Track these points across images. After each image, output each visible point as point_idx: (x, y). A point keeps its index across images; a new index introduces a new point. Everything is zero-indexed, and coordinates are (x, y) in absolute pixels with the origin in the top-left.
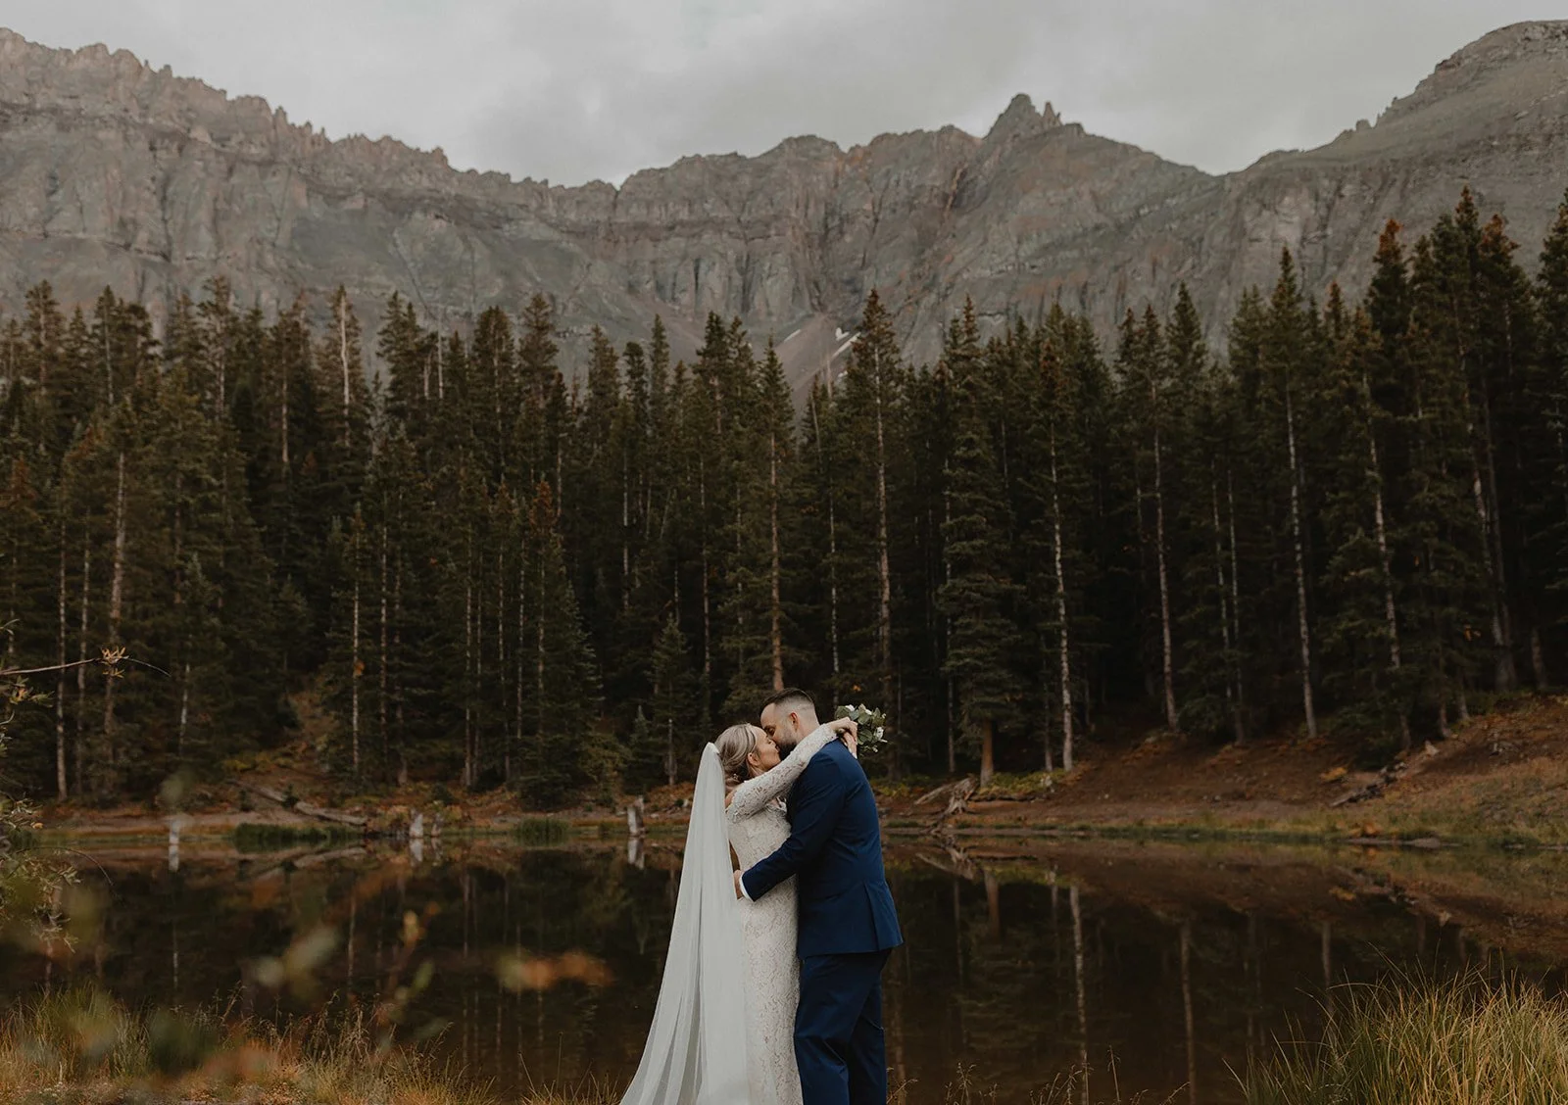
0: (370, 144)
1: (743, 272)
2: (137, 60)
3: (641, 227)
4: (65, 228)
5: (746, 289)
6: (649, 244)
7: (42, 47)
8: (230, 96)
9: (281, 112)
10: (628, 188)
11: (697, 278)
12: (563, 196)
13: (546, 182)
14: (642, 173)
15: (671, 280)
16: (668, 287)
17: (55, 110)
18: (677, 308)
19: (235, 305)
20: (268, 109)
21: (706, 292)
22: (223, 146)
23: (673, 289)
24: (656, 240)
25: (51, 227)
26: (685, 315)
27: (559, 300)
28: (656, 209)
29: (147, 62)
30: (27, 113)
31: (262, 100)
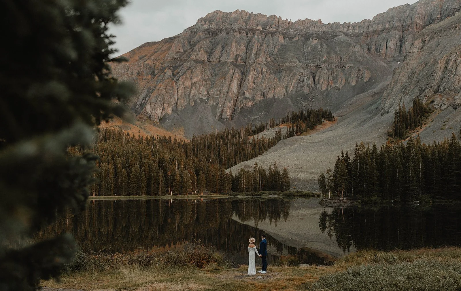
0: (303, 21)
1: (400, 41)
2: (246, 12)
3: (375, 31)
4: (223, 59)
5: (401, 46)
6: (376, 36)
7: (226, 13)
8: (268, 16)
9: (280, 18)
10: (374, 20)
11: (387, 45)
12: (354, 26)
13: (350, 23)
14: (377, 15)
15: (379, 46)
16: (378, 49)
17: (226, 29)
18: (380, 54)
19: (256, 73)
20: (277, 17)
21: (389, 49)
22: (265, 30)
23: (380, 49)
24: (378, 35)
25: (221, 59)
26: (382, 56)
27: (343, 58)
28: (380, 25)
29: (248, 12)
30: (221, 31)
31: (275, 15)
